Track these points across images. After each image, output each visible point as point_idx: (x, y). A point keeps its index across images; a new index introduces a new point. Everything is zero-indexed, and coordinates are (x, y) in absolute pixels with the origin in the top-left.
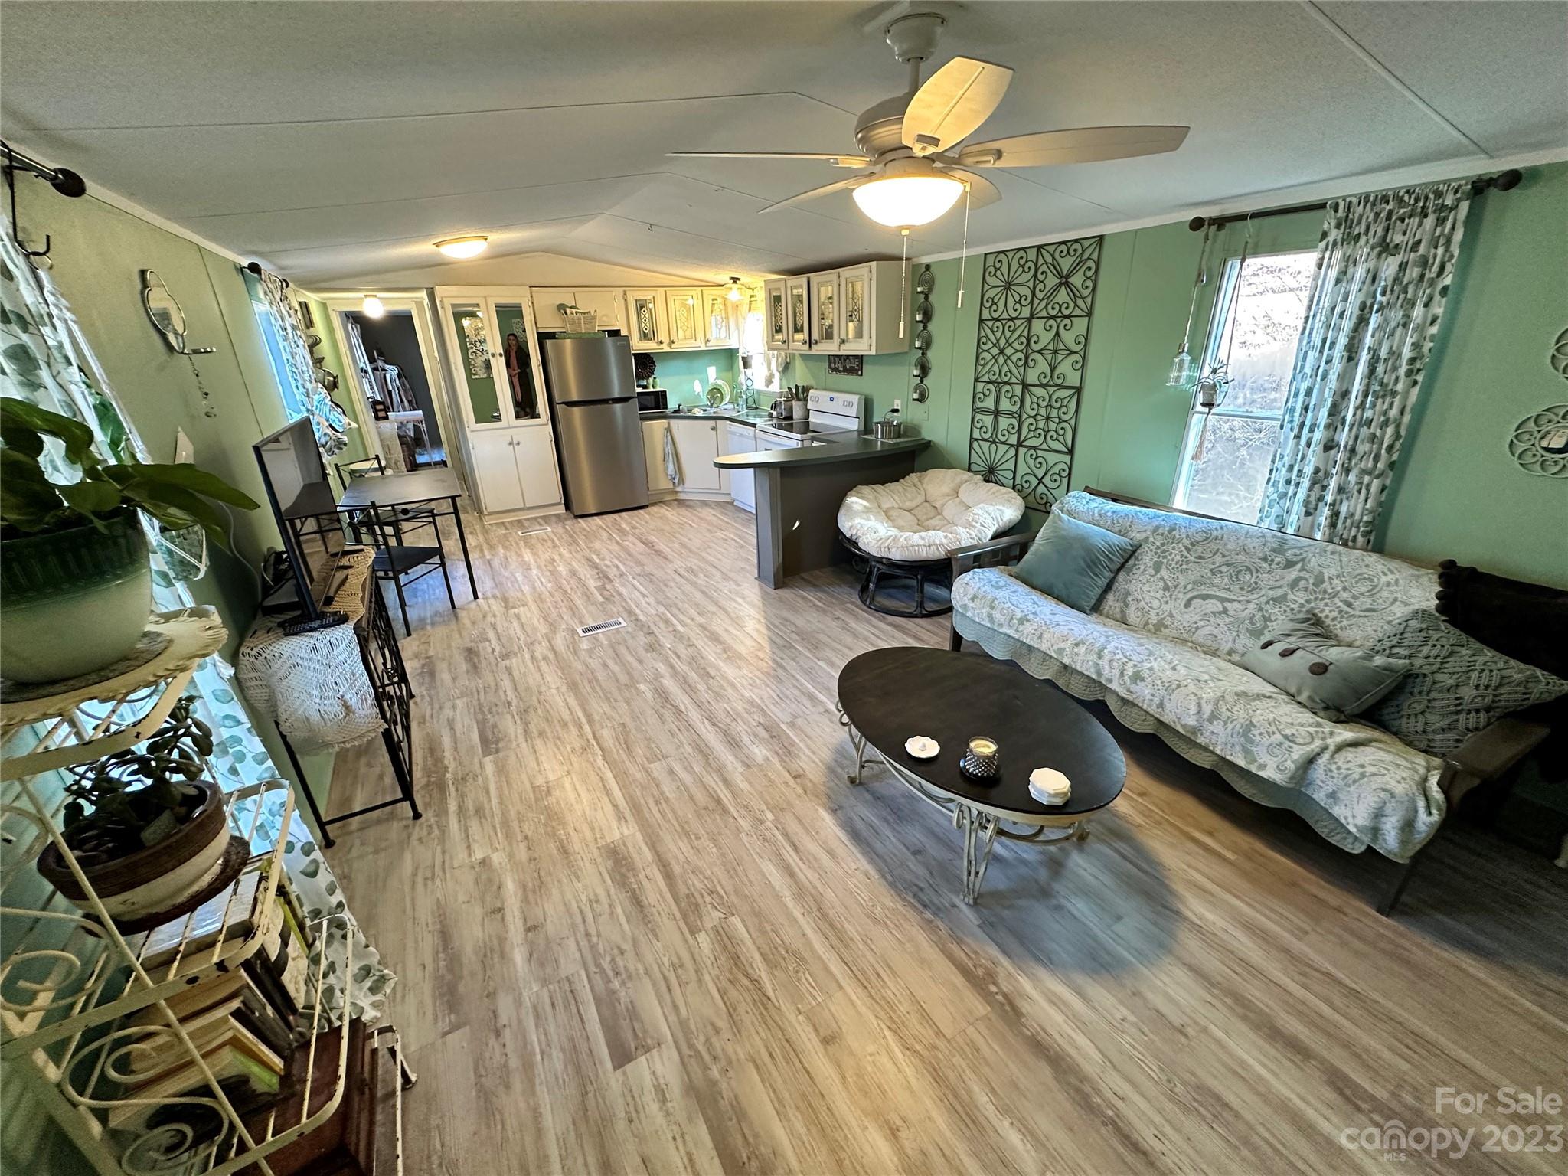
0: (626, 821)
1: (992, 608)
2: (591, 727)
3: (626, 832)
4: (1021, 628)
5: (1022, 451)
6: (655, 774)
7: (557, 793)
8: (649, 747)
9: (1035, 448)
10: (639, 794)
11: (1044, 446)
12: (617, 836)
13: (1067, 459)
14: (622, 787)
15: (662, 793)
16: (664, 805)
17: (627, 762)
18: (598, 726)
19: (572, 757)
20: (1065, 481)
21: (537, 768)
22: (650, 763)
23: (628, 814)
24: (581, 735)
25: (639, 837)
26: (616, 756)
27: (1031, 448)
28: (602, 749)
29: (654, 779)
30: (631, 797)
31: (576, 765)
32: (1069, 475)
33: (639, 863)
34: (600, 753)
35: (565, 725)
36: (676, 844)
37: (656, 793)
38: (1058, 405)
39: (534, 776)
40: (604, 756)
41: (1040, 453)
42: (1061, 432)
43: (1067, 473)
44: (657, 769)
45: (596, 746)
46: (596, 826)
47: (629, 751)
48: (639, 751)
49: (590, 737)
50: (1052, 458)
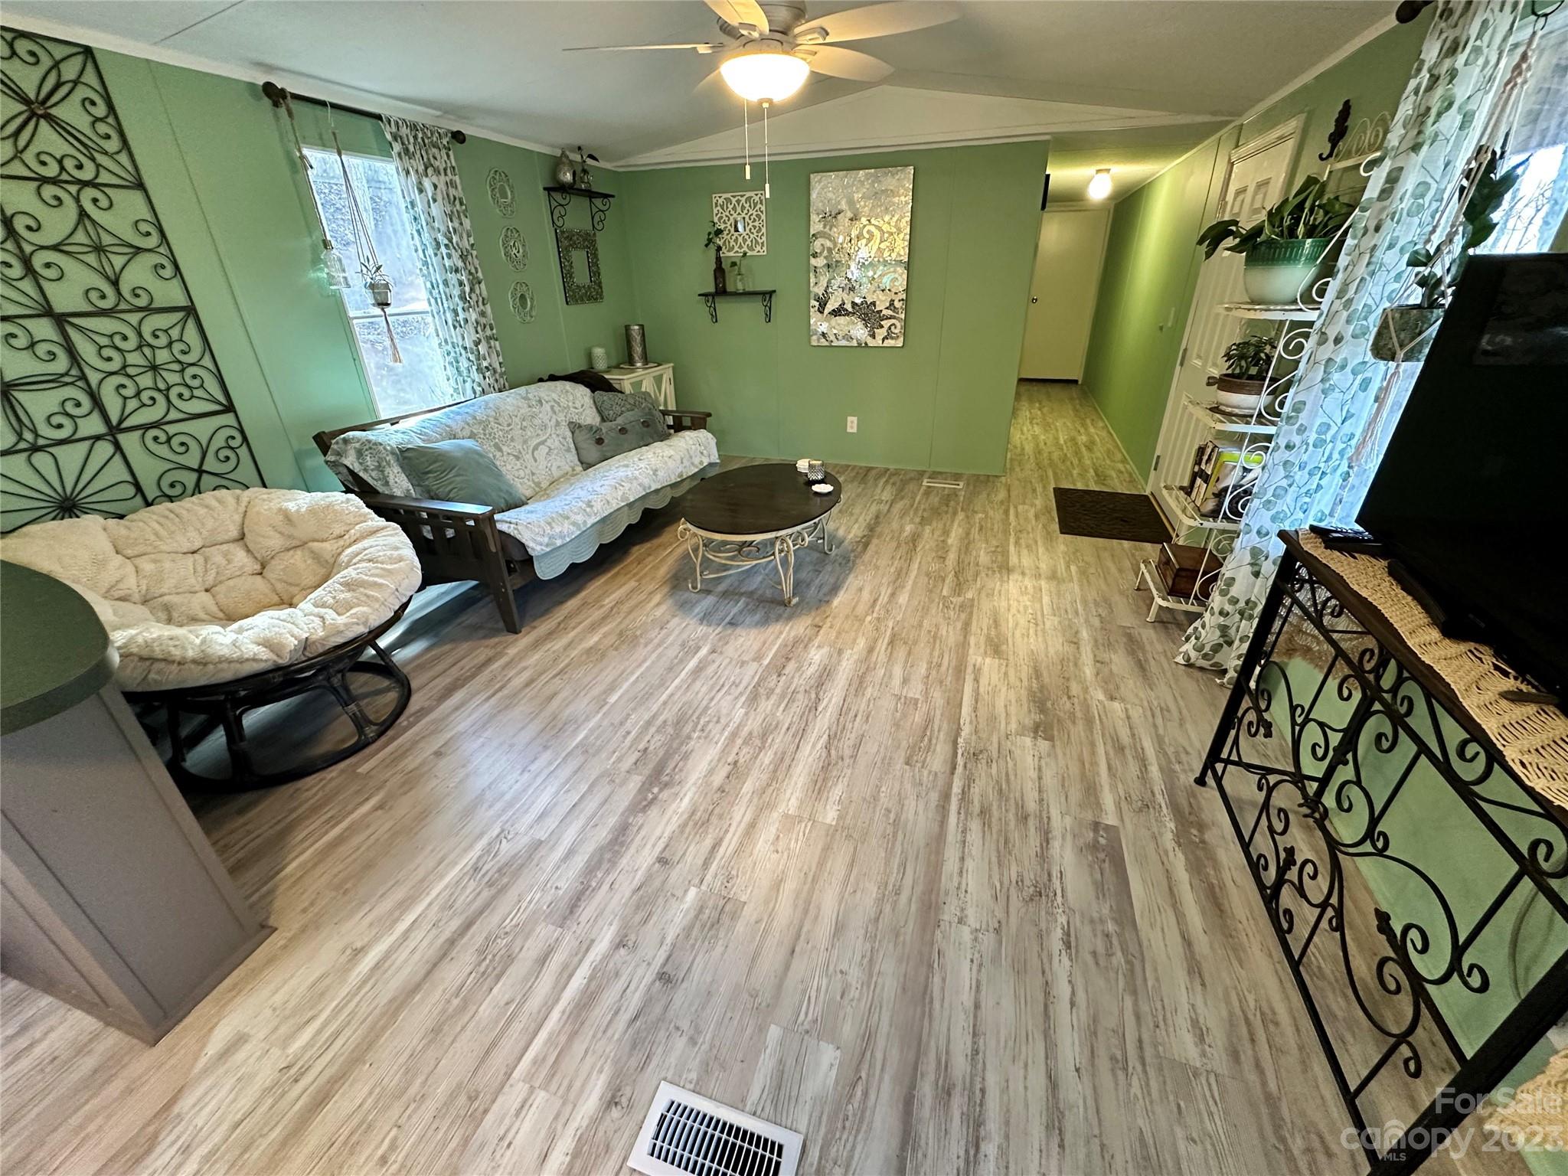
0: (974, 666)
1: (568, 518)
2: (950, 785)
3: (980, 659)
4: (595, 509)
5: (129, 442)
6: (920, 687)
7: (1028, 722)
8: (904, 716)
9: (156, 425)
10: (949, 678)
11: (173, 415)
12: (988, 660)
13: (228, 419)
14: (960, 692)
15: (929, 669)
16: (935, 660)
17: (938, 713)
18: (940, 782)
19: (995, 755)
20: (243, 452)
21: (1043, 763)
22: (917, 700)
23: (970, 669)
24: (969, 780)
25: (971, 651)
26: (945, 726)
27: (146, 427)
28: (955, 743)
29: (926, 684)
30: (958, 679)
31: (995, 739)
32: (245, 439)
33: (982, 639)
34: (960, 740)
35: (984, 812)
36: (947, 636)
37: (934, 672)
38: (163, 340)
39: (1049, 755)
40: (958, 734)
41: (171, 429)
42: (196, 383)
43: (239, 439)
44: (915, 691)
45: (960, 752)
46: (1002, 675)
47: (928, 721)
48: (918, 718)
49: (960, 769)
50: (202, 429)
